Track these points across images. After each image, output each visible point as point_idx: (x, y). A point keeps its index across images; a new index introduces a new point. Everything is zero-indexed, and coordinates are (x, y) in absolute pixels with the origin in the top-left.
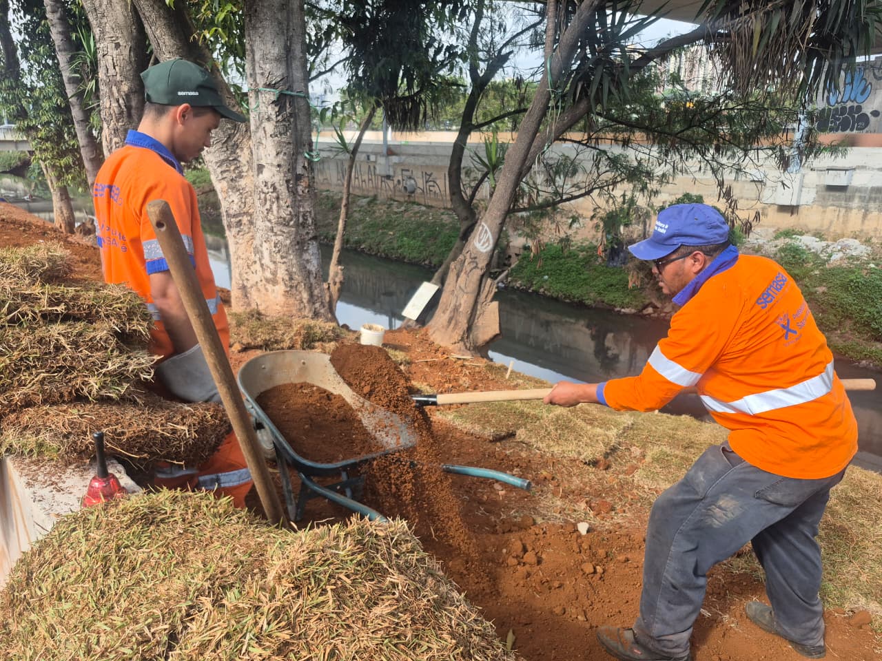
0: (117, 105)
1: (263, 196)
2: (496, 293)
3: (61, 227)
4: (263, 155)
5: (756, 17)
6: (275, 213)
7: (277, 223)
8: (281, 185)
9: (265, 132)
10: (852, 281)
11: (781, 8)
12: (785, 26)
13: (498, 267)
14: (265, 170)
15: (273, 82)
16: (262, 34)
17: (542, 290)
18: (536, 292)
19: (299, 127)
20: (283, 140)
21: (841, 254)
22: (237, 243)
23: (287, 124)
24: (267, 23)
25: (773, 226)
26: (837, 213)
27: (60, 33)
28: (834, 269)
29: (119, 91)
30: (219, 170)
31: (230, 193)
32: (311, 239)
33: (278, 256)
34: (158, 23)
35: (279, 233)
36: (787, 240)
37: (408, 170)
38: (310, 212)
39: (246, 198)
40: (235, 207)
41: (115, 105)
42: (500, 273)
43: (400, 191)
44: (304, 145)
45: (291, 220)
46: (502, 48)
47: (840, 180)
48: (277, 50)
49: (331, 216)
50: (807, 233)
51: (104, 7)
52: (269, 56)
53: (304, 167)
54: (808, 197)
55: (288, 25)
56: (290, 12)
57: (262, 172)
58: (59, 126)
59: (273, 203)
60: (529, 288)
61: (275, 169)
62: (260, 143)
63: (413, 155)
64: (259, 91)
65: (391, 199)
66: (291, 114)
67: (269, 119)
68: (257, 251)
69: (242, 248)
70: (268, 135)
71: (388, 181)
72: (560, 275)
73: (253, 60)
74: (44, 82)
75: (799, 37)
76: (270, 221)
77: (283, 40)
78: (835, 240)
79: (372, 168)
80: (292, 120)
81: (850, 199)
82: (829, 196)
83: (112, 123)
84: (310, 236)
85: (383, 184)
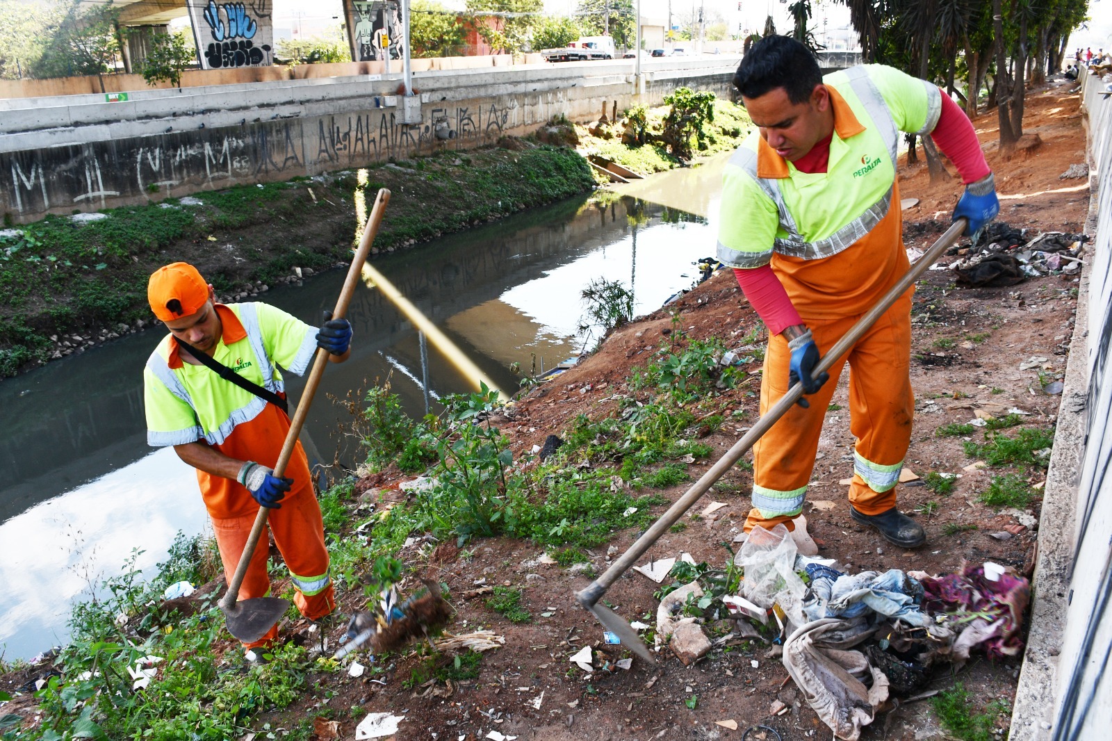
37: (441, 110)
43: (428, 141)
71: (412, 131)
85: (405, 137)
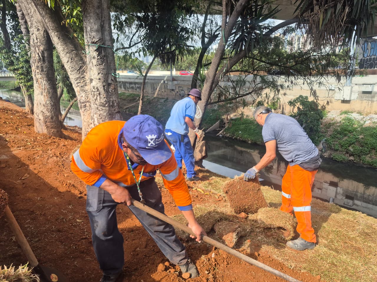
0: (38, 55)
1: (93, 93)
2: (204, 137)
3: (28, 112)
4: (92, 74)
5: (320, 11)
6: (98, 100)
7: (100, 105)
8: (101, 88)
9: (93, 63)
10: (375, 133)
11: (332, 7)
12: (334, 15)
13: (220, 128)
14: (93, 81)
15: (95, 41)
16: (90, 19)
17: (238, 138)
18: (236, 139)
19: (109, 62)
20: (101, 67)
21: (369, 121)
22: (84, 115)
23: (102, 60)
24: (92, 14)
25: (339, 109)
26: (367, 103)
27: (25, 28)
28: (366, 128)
29: (39, 49)
30: (76, 82)
31: (81, 93)
32: (117, 113)
33: (101, 120)
34: (46, 16)
35: (100, 110)
36: (346, 115)
37: (181, 87)
38: (116, 100)
39: (88, 95)
40: (83, 99)
41: (37, 55)
42: (220, 130)
43: (178, 96)
44: (112, 70)
45: (106, 104)
46: (215, 32)
47: (369, 89)
48: (96, 27)
49: (148, 107)
50: (354, 112)
51: (32, 13)
52: (93, 29)
53: (112, 80)
54: (354, 96)
55: (102, 15)
56: (102, 10)
57: (92, 82)
58: (27, 69)
59: (98, 96)
60: (233, 137)
61: (98, 81)
62: (91, 69)
63: (184, 81)
64: (89, 45)
65: (174, 99)
66: (104, 56)
67: (94, 58)
68: (92, 118)
69: (86, 117)
70: (94, 65)
71: (173, 92)
72: (246, 131)
73: (86, 32)
74: (21, 50)
75: (340, 21)
76: (96, 104)
77: (99, 22)
78: (367, 115)
79: (166, 86)
80: (105, 58)
81: (373, 97)
82: (364, 96)
83: (36, 64)
84: (116, 111)
85: (171, 93)
